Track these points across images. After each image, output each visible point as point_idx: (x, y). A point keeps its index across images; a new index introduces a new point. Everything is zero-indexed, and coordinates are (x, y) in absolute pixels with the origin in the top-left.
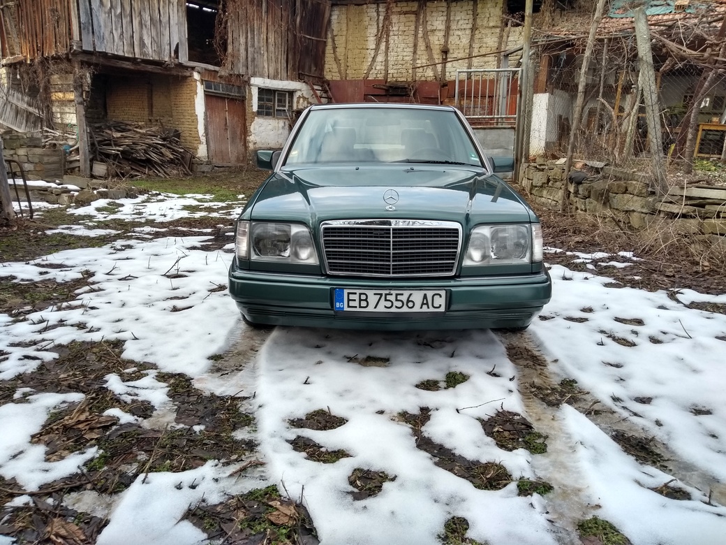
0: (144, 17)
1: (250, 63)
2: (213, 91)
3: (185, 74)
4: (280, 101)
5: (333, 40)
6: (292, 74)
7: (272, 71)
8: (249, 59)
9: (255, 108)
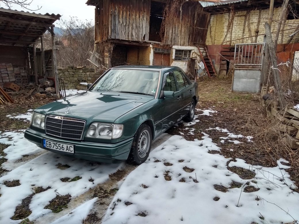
0: (133, 25)
1: (173, 40)
2: (157, 51)
3: (147, 45)
4: (185, 54)
5: (210, 29)
6: (191, 43)
7: (182, 43)
8: (173, 39)
9: (174, 57)
